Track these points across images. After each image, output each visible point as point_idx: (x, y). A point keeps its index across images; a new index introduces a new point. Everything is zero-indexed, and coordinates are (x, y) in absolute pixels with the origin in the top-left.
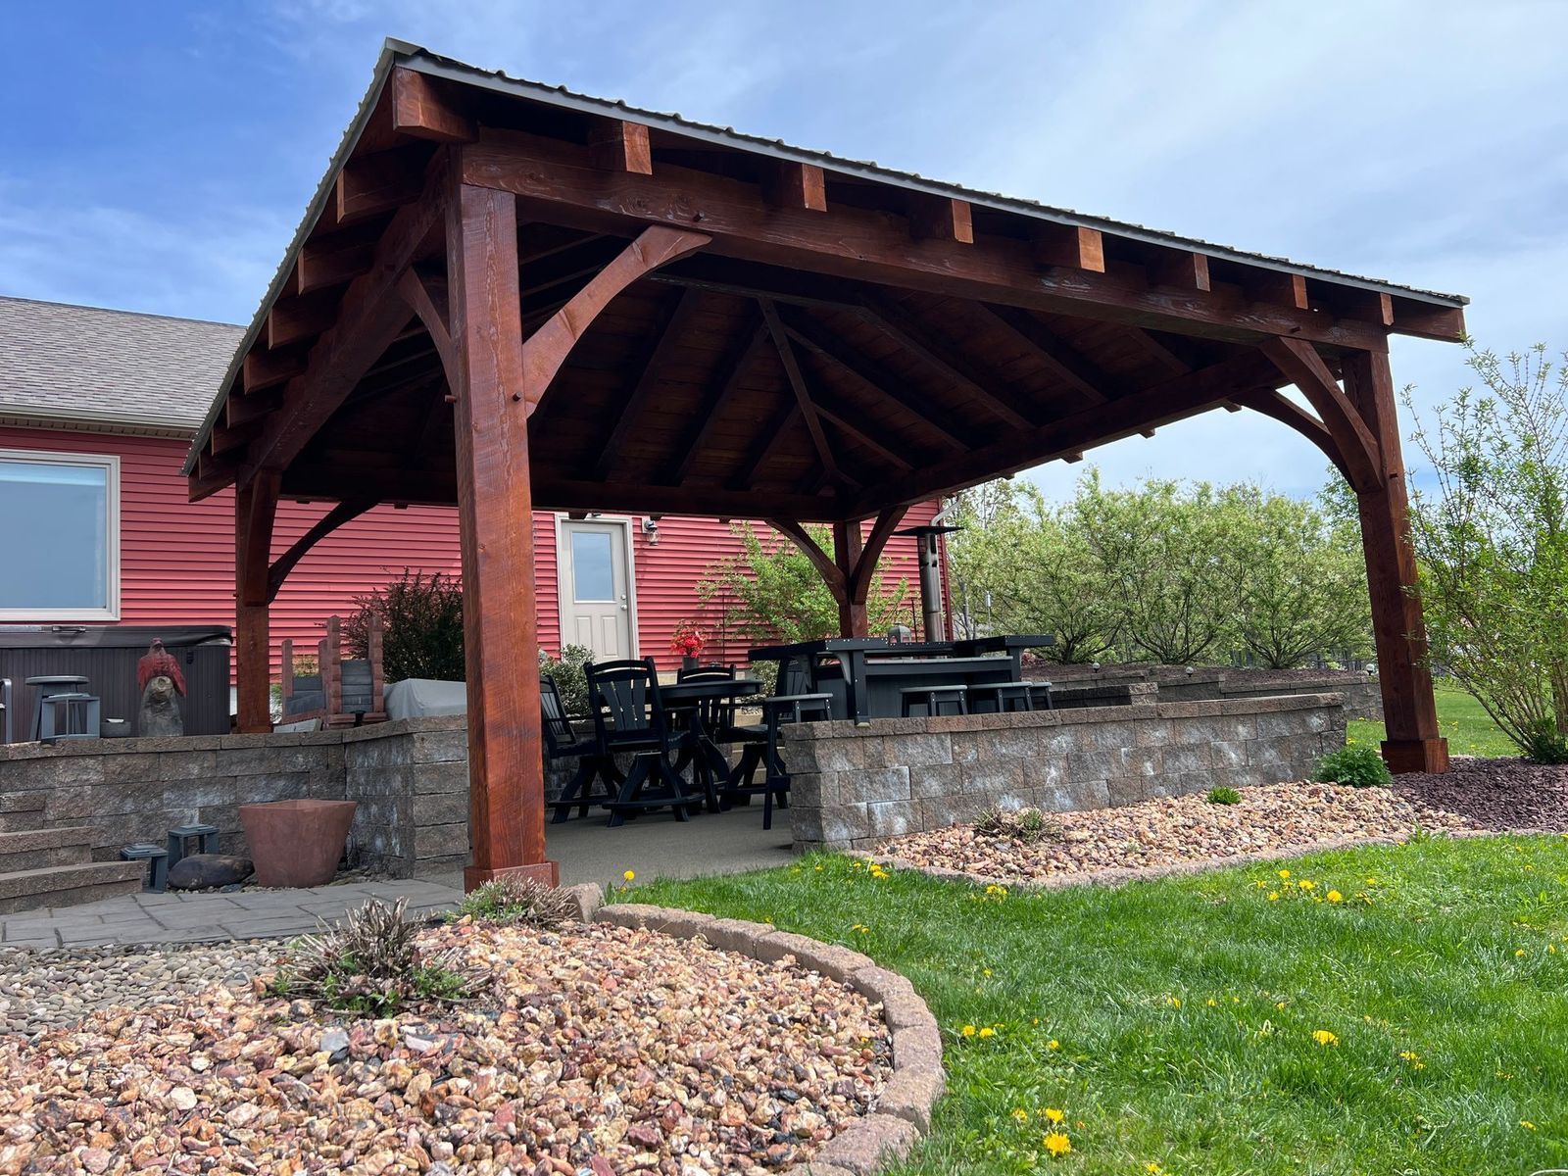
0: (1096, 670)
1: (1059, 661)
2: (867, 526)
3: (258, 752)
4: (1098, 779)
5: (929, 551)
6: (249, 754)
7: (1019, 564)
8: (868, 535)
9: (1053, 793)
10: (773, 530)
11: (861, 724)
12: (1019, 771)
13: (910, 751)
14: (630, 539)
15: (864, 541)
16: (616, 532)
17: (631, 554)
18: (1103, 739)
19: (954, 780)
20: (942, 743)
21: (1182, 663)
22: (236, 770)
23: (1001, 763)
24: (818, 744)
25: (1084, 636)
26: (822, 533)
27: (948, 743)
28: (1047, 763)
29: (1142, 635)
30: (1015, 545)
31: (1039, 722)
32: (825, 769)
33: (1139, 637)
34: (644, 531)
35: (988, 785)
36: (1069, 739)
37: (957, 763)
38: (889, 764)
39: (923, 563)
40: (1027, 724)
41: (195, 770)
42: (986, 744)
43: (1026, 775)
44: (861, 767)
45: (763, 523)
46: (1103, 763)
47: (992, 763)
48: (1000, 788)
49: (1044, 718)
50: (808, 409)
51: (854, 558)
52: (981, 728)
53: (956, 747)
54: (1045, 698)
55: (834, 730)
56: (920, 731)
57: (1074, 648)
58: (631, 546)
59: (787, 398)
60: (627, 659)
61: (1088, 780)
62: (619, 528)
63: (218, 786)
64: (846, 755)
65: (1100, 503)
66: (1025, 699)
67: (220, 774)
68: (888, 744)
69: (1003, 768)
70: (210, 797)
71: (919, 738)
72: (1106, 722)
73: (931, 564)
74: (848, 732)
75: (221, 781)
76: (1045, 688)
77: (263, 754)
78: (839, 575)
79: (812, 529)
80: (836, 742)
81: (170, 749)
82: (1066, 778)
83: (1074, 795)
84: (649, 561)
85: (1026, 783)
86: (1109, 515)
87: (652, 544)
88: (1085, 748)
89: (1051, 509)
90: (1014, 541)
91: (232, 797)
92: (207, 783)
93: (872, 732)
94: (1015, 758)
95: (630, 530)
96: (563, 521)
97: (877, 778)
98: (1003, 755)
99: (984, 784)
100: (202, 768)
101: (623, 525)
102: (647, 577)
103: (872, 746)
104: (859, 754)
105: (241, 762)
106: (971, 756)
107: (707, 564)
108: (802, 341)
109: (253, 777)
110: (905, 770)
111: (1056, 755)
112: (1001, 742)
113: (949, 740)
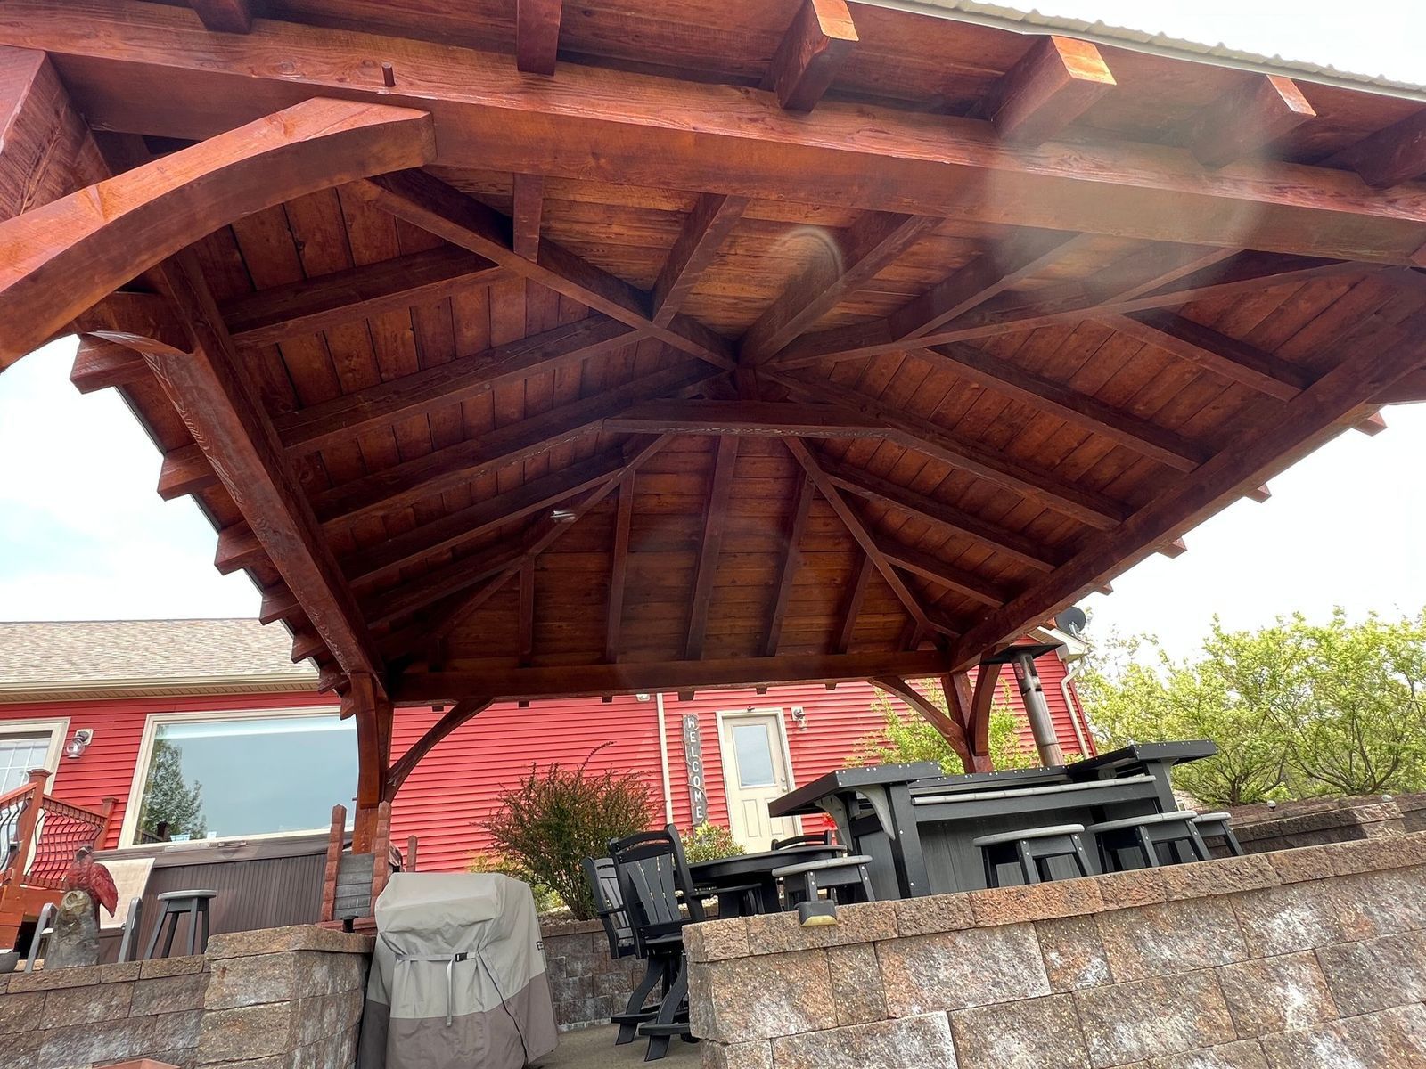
0: (1273, 808)
1: (1228, 804)
2: (972, 676)
3: (192, 979)
4: (1403, 1002)
5: (1028, 675)
6: (177, 983)
7: (1157, 710)
8: (976, 679)
9: (1310, 1048)
10: (876, 689)
11: (814, 920)
12: (1214, 1000)
13: (942, 974)
14: (783, 727)
15: (973, 685)
16: (771, 721)
17: (785, 740)
18: (1381, 908)
19: (1063, 1035)
20: (1017, 947)
21: (1372, 792)
22: (156, 1007)
23: (1166, 983)
24: (716, 973)
25: (1247, 775)
26: (931, 688)
27: (1032, 945)
28: (1274, 975)
29: (1313, 766)
30: (1149, 693)
31: (1229, 883)
32: (737, 1036)
33: (1311, 769)
34: (794, 718)
35: (1149, 1040)
36: (1306, 914)
37: (1064, 995)
38: (897, 1009)
39: (1024, 690)
40: (1204, 890)
41: (96, 1009)
42: (1122, 941)
43: (1233, 1007)
44: (828, 1022)
45: (867, 684)
46: (1402, 963)
47: (1145, 987)
48: (1180, 1045)
49: (1238, 873)
50: (880, 561)
51: (966, 706)
52: (1101, 908)
53: (1053, 956)
54: (1226, 837)
55: (751, 939)
56: (961, 923)
57: (1239, 788)
58: (784, 733)
59: (858, 554)
60: (793, 836)
61: (1380, 1006)
62: (773, 718)
63: (128, 1031)
64: (789, 994)
65: (1226, 639)
66: (1191, 840)
67: (134, 1014)
68: (890, 961)
69: (1175, 995)
70: (113, 1046)
71: (960, 940)
72: (1377, 872)
73: (1033, 689)
74: (785, 940)
75: (134, 1024)
76: (1219, 822)
77: (197, 982)
78: (955, 728)
79: (917, 684)
80: (761, 965)
81: (61, 984)
82: (1331, 1009)
83: (1358, 1045)
84: (802, 745)
85: (1240, 1028)
86: (1239, 651)
87: (801, 729)
88: (1350, 932)
89: (1176, 657)
90: (1146, 689)
91: (146, 1044)
92: (108, 1027)
93: (844, 935)
94: (1198, 970)
95: (782, 719)
96: (723, 718)
97: (871, 1046)
98: (1167, 965)
99: (1138, 1038)
100: (108, 1008)
101: (775, 716)
102: (801, 759)
103: (850, 968)
104: (822, 989)
105: (166, 994)
106: (1093, 972)
107: (854, 742)
108: (851, 487)
109: (180, 1014)
110: (940, 1020)
111: (1289, 954)
112: (1154, 934)
113: (1032, 940)
